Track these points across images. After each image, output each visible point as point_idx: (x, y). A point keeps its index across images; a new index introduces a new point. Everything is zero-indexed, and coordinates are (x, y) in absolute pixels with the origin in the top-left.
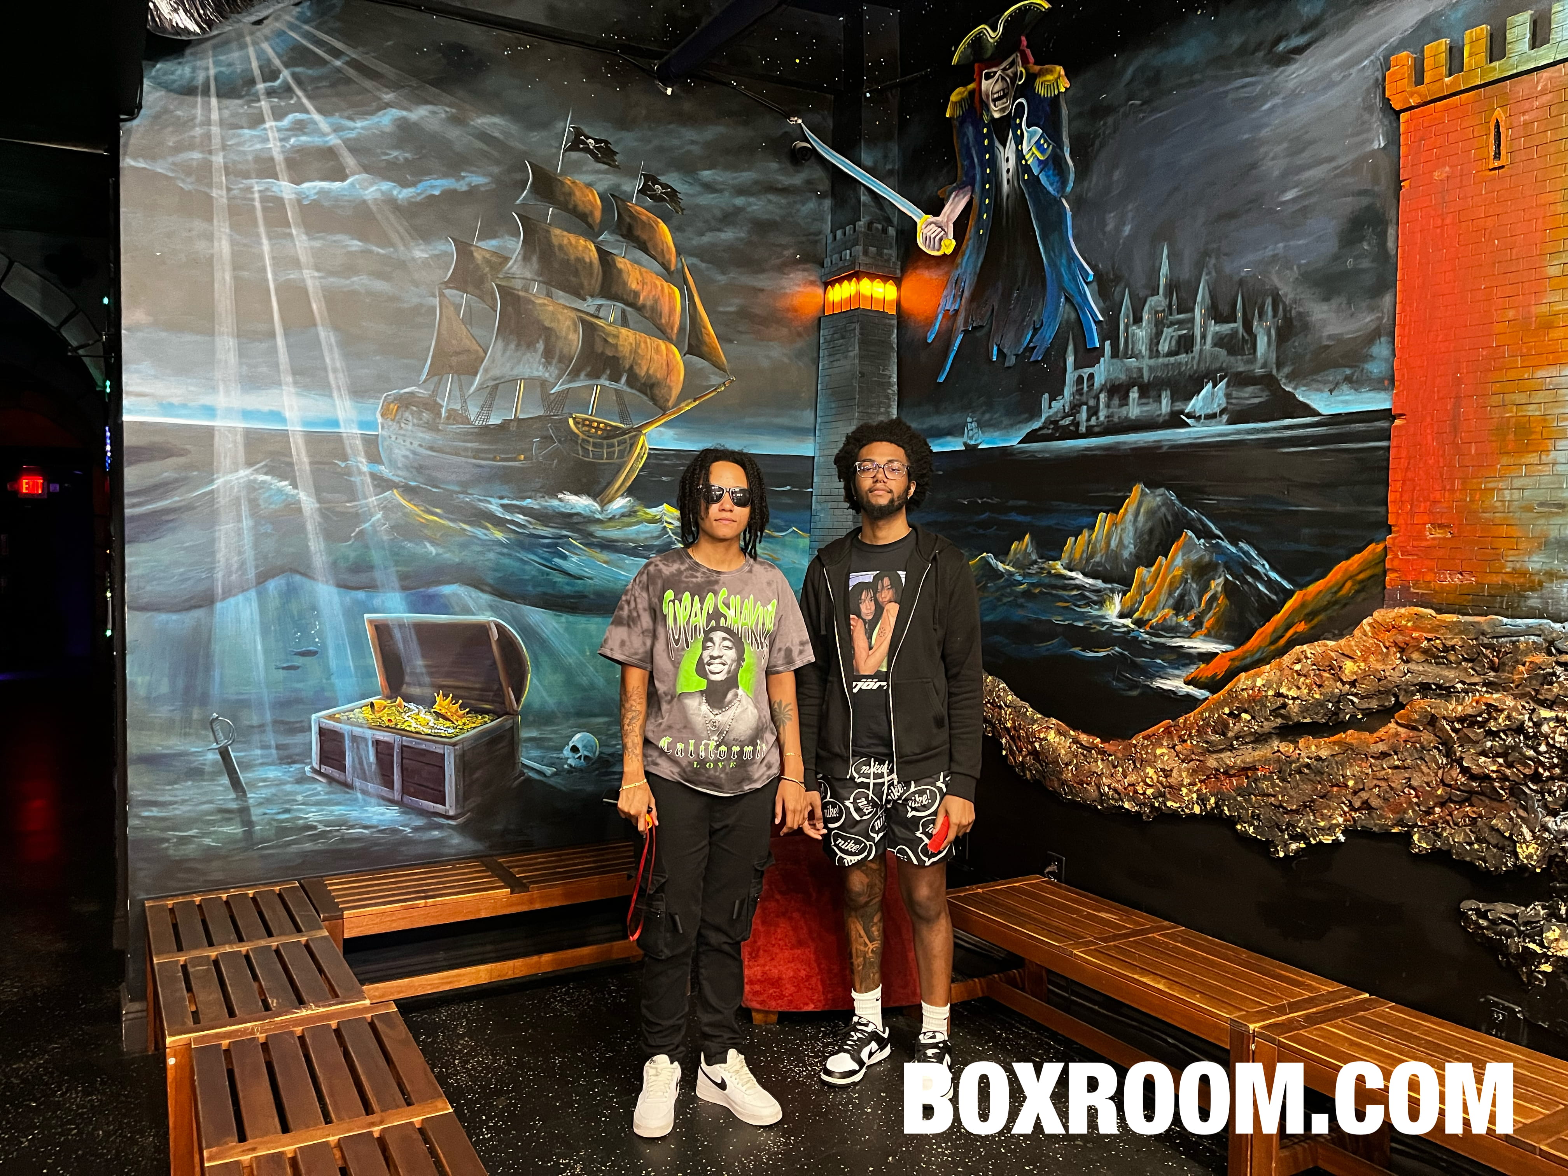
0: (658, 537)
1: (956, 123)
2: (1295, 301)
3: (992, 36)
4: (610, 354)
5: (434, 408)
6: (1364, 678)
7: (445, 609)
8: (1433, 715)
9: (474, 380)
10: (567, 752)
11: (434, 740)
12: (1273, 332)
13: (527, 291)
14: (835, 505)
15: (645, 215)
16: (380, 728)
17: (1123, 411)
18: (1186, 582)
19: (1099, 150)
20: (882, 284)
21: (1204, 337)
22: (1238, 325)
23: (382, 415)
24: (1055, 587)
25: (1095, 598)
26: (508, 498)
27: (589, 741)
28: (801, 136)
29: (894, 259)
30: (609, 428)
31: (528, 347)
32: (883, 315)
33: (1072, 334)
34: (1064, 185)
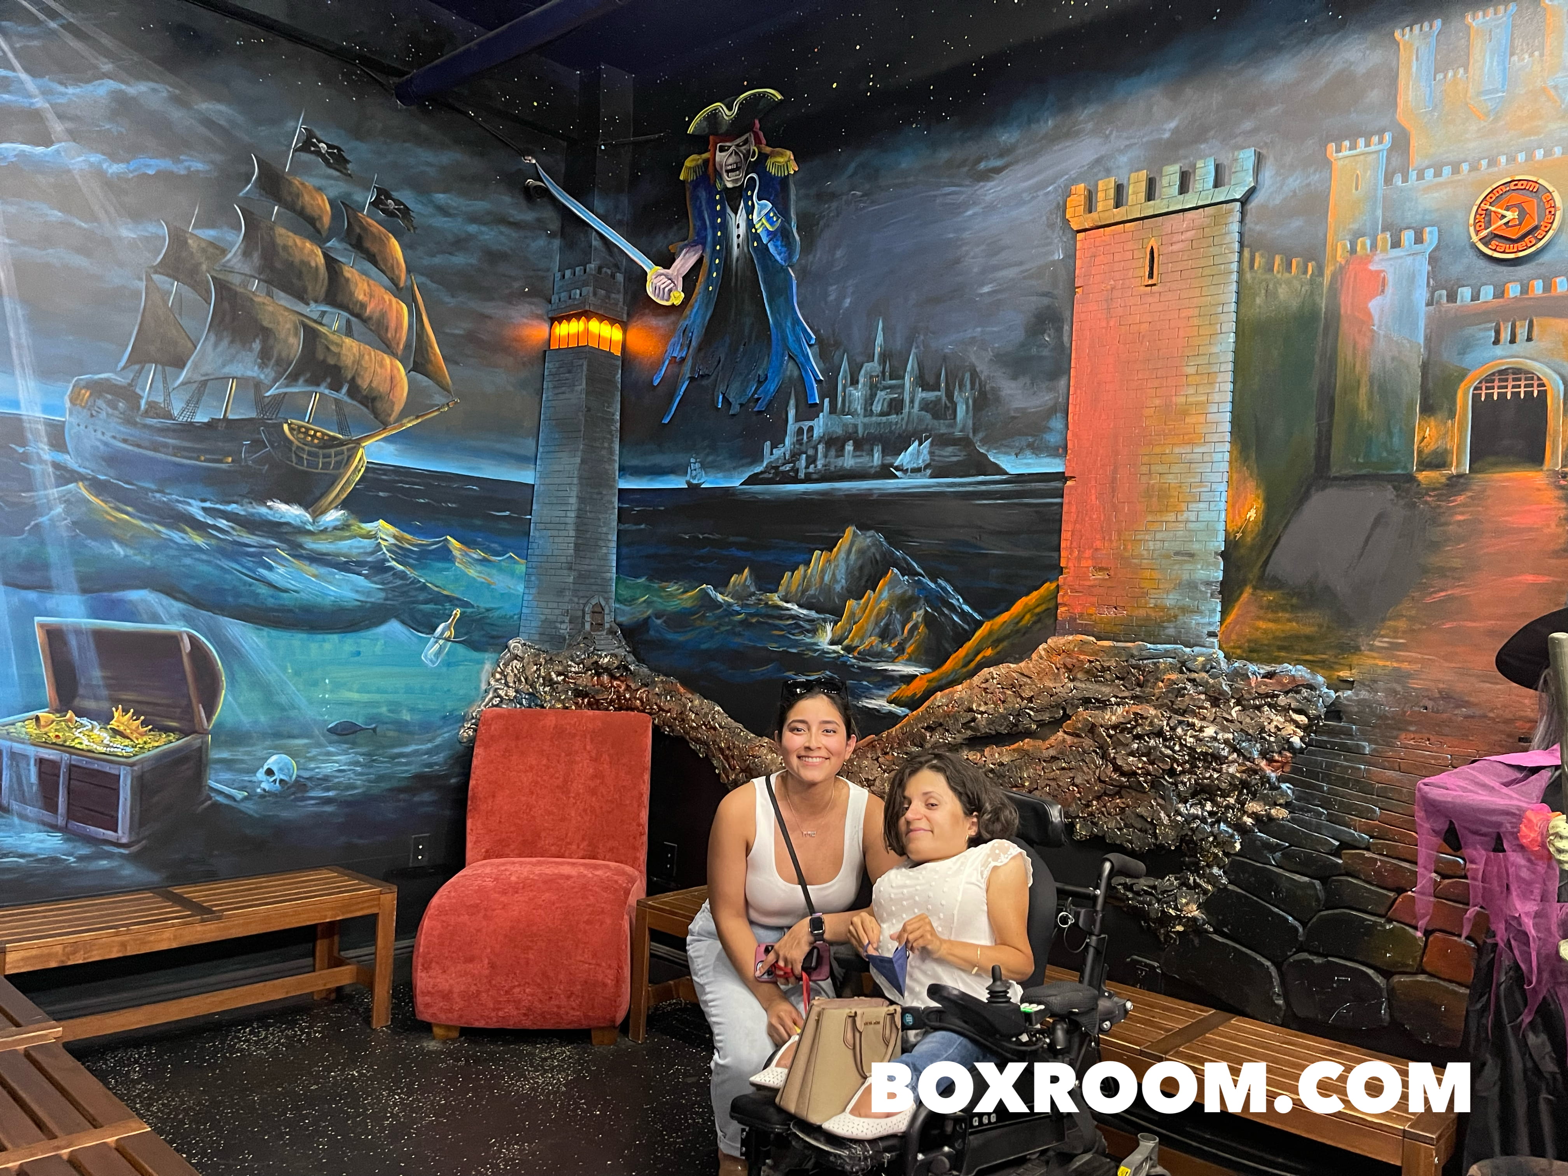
0: (372, 553)
1: (689, 187)
2: (989, 377)
3: (727, 114)
4: (332, 363)
5: (133, 398)
6: (1039, 694)
7: (131, 615)
8: (1093, 724)
9: (181, 373)
10: (260, 775)
11: (108, 758)
12: (971, 402)
13: (245, 287)
14: (555, 533)
15: (376, 227)
16: (46, 744)
17: (839, 462)
18: (891, 613)
19: (822, 231)
20: (609, 326)
21: (912, 401)
22: (942, 393)
23: (72, 401)
25: (808, 627)
26: (211, 501)
27: (286, 764)
28: (535, 176)
29: (621, 304)
30: (326, 438)
31: (243, 346)
32: (609, 355)
33: (795, 390)
34: (790, 256)
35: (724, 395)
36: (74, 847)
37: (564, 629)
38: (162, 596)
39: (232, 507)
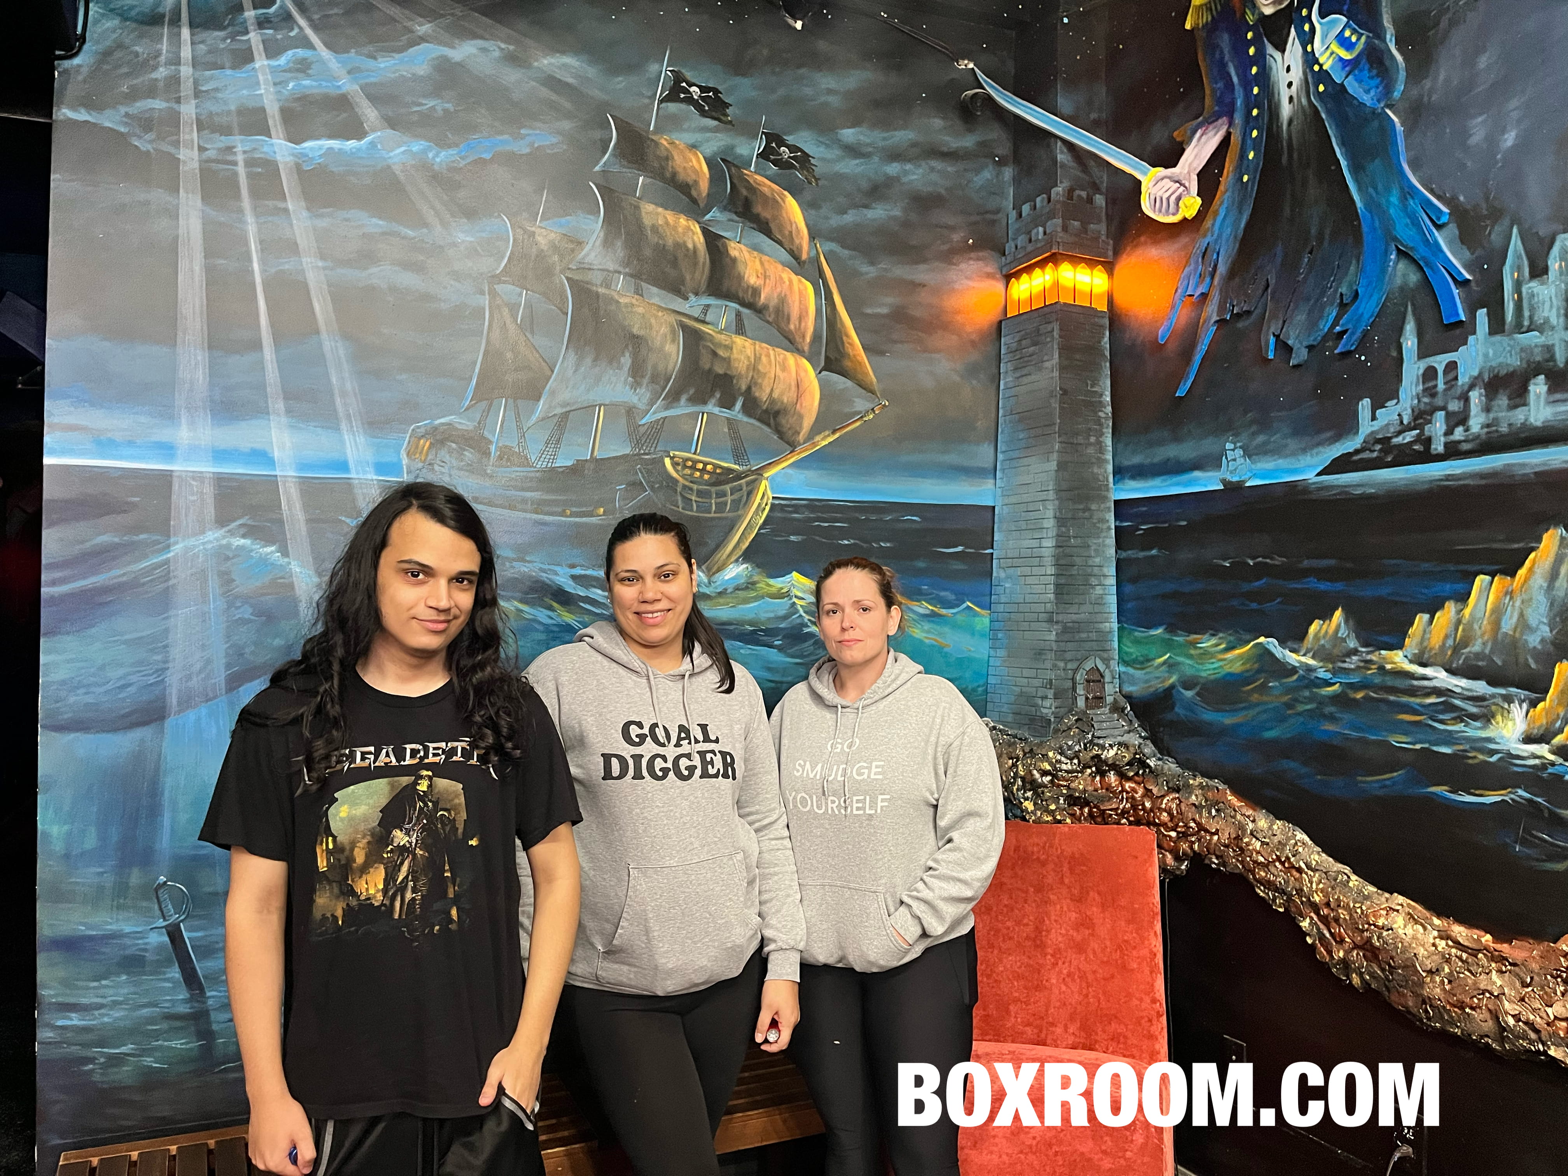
1: (1201, 35)
4: (721, 372)
5: (479, 444)
9: (537, 406)
13: (608, 286)
14: (1027, 570)
15: (767, 186)
17: (1519, 416)
20: (1088, 271)
23: (409, 455)
28: (975, 84)
29: (1104, 238)
30: (718, 471)
31: (610, 362)
32: (1089, 312)
33: (1413, 305)
34: (1388, 89)
35: (1277, 337)
37: (1048, 707)
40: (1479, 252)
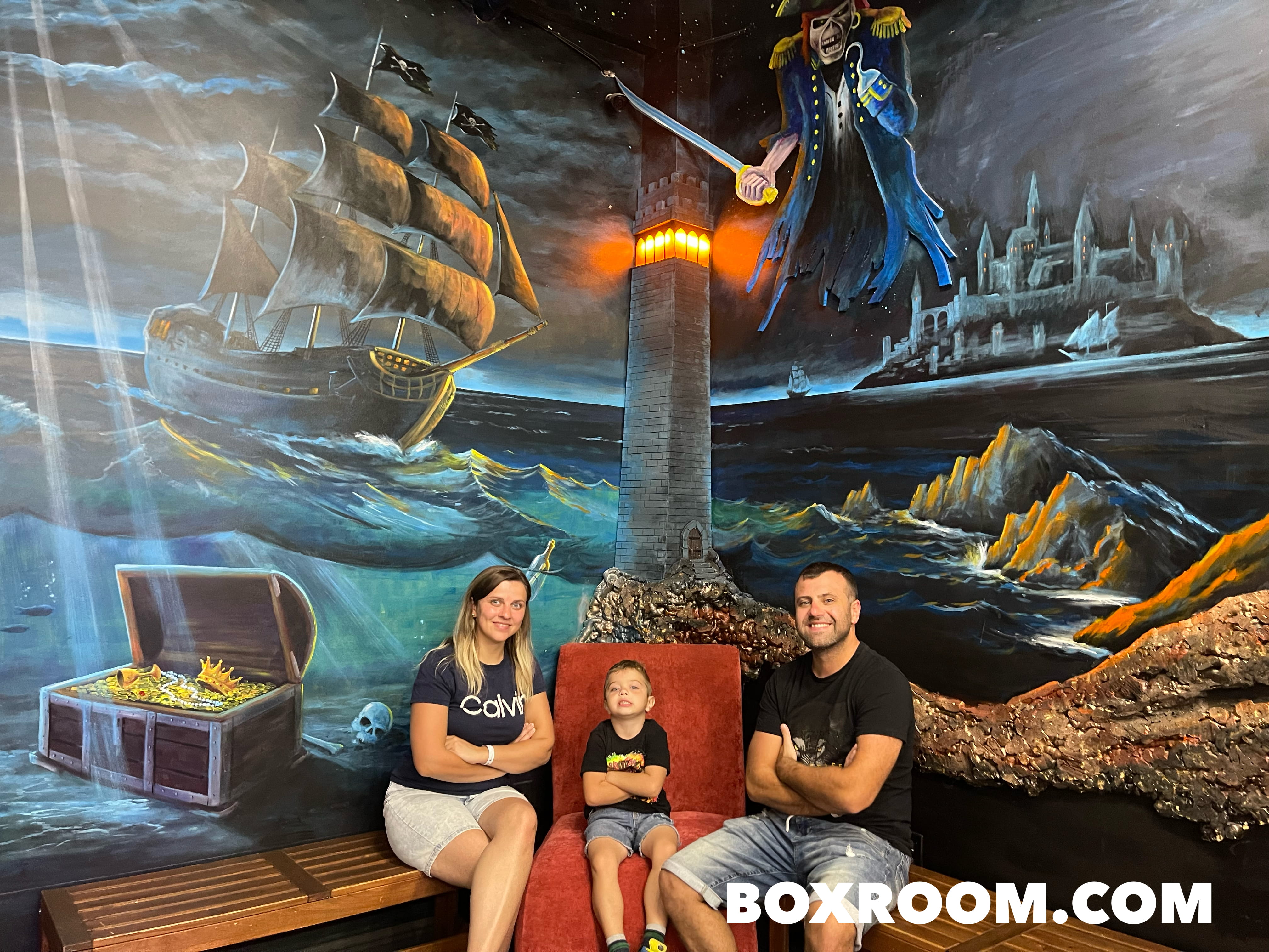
1: (780, 73)
2: (1203, 219)
4: (417, 287)
5: (215, 329)
7: (218, 560)
9: (265, 300)
10: (356, 725)
11: (197, 714)
12: (1178, 255)
13: (328, 210)
14: (649, 456)
15: (458, 146)
16: (130, 702)
17: (985, 350)
18: (1072, 528)
20: (696, 237)
22: (1132, 250)
23: (151, 333)
24: (902, 537)
25: (953, 548)
26: (299, 435)
27: (382, 712)
28: (616, 89)
29: (707, 213)
30: (413, 365)
31: (328, 270)
32: (695, 266)
33: (919, 273)
34: (906, 124)
35: (829, 291)
36: (162, 812)
37: (662, 557)
38: (249, 537)
39: (320, 441)
40: (961, 240)
